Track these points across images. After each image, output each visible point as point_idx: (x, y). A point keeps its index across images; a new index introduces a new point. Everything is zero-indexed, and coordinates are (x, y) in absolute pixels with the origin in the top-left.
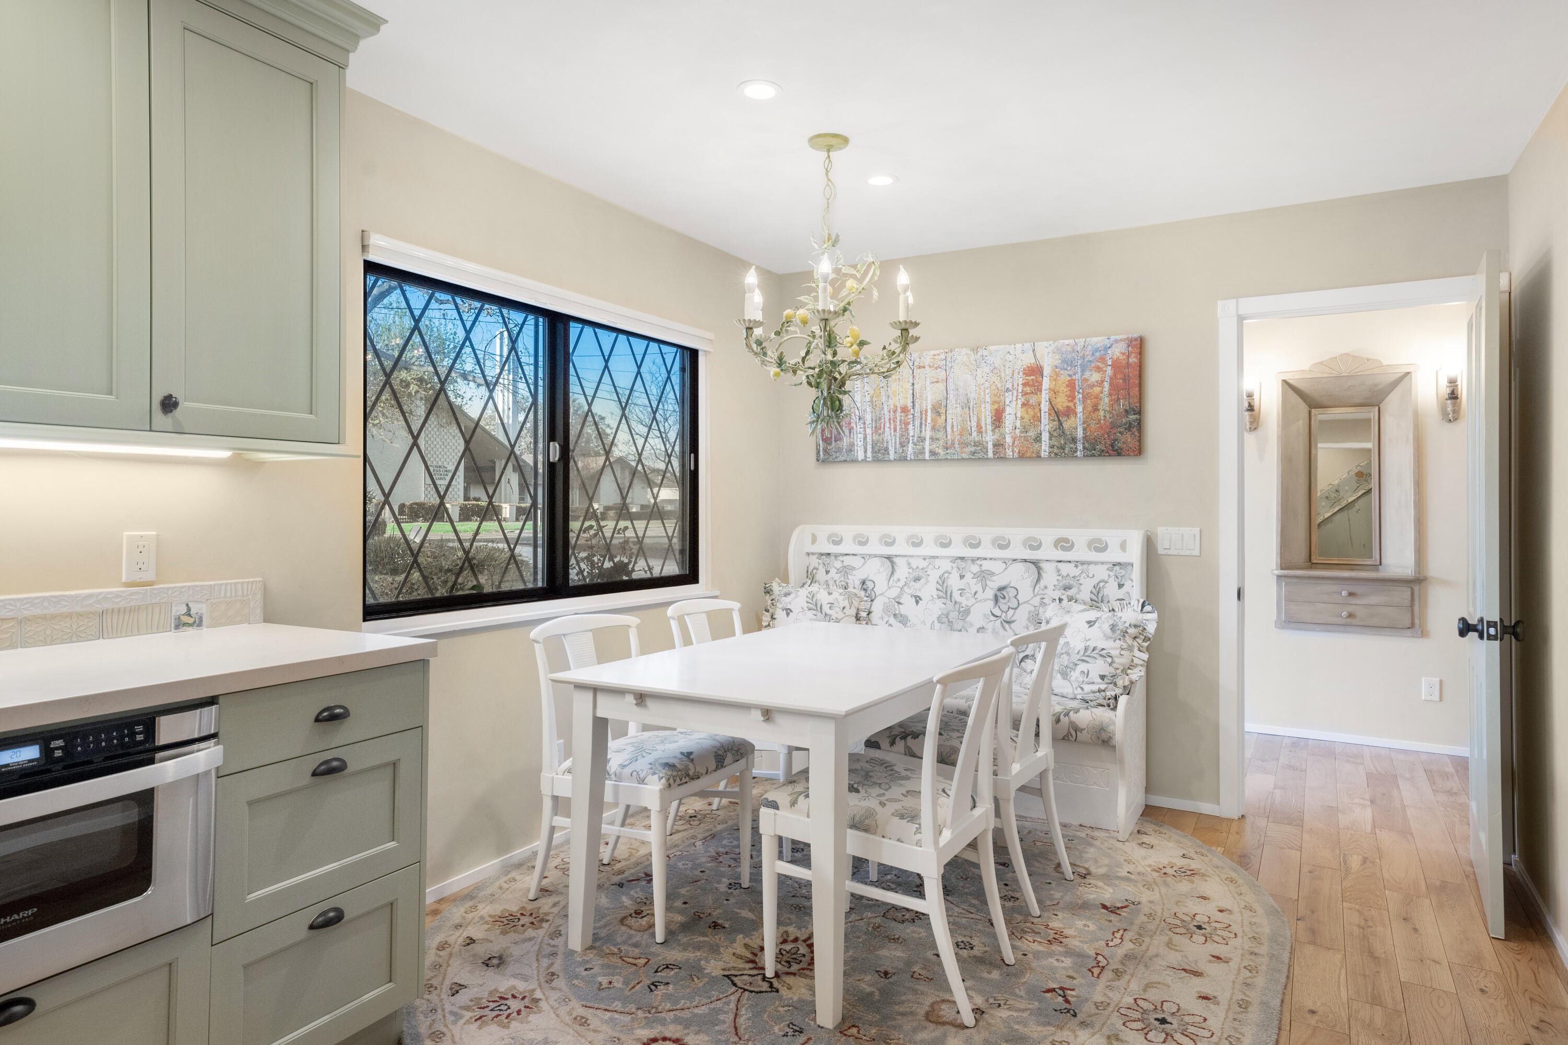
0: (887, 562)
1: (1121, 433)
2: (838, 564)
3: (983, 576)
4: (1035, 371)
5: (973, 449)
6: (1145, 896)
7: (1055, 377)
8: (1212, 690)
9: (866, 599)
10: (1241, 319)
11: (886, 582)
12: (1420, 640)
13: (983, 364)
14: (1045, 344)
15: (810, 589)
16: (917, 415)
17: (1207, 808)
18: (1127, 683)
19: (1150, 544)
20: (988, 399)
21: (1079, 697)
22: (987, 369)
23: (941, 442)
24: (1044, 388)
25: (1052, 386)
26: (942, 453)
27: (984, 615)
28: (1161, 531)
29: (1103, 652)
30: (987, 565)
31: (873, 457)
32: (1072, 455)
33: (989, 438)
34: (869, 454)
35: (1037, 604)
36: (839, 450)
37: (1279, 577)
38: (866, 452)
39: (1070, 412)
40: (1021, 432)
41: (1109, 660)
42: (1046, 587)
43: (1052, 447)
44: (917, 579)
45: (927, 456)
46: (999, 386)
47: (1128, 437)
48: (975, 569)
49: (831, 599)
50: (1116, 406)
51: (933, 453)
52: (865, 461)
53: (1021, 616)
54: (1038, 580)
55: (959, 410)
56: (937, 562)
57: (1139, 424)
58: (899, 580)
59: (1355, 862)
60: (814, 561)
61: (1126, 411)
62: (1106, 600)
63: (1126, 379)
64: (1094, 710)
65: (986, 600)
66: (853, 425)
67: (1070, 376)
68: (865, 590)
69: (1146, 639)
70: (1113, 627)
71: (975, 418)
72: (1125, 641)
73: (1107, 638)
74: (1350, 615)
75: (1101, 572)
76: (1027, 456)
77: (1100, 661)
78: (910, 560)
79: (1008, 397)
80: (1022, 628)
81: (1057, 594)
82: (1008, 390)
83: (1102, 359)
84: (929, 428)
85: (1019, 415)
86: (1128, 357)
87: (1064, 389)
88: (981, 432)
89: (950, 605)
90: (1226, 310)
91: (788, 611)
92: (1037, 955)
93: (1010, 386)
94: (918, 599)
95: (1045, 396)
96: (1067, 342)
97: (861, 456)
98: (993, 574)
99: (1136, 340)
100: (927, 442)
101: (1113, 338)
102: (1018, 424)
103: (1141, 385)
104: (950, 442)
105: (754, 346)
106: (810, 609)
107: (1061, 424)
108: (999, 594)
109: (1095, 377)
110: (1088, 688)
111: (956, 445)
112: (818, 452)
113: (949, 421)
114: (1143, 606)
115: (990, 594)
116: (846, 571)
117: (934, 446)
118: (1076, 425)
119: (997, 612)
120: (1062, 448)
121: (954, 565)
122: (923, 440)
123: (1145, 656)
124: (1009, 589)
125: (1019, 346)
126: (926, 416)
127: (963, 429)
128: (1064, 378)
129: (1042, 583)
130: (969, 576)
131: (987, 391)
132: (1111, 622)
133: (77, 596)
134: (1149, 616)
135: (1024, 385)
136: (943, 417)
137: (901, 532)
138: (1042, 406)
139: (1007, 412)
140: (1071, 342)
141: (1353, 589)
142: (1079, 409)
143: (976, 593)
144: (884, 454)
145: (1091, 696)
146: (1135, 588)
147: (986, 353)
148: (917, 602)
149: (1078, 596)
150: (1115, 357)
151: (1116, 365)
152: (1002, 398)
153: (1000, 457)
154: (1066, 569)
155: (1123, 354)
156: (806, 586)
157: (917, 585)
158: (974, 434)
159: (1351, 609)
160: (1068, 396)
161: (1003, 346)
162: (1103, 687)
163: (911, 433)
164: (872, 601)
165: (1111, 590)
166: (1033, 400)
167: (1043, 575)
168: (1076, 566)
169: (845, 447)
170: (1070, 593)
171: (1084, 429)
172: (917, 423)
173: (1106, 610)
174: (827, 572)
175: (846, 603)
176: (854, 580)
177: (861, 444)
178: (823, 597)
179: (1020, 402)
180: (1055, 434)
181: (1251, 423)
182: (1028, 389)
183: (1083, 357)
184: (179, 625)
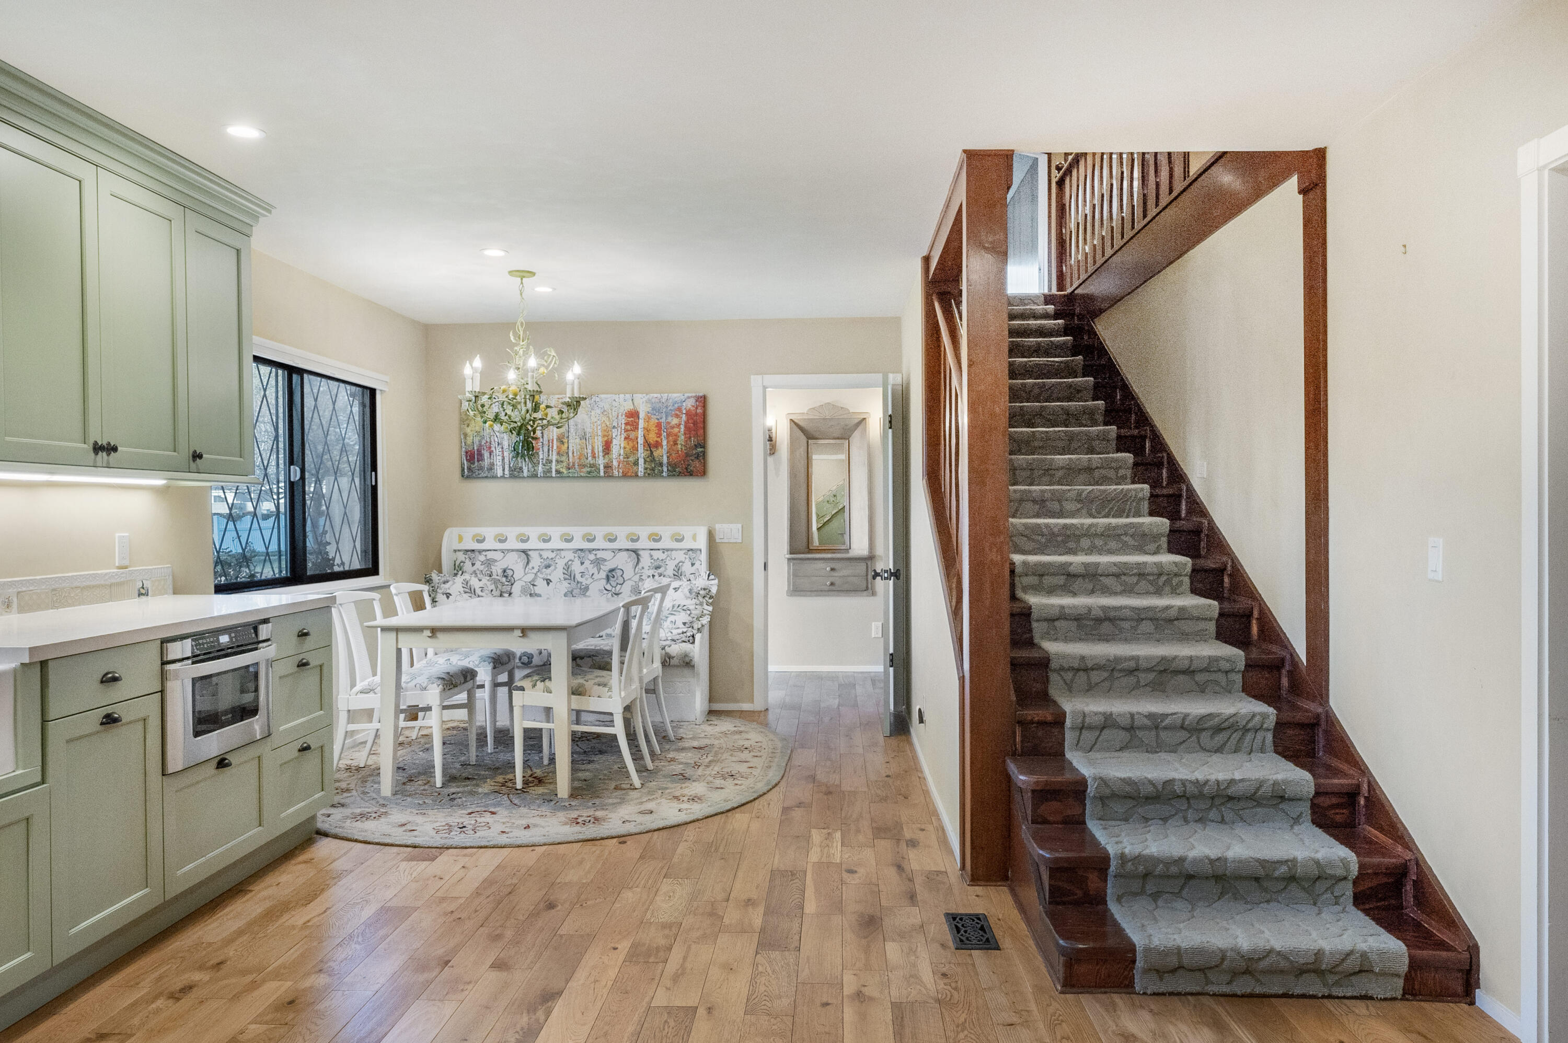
0: (523, 555)
1: (692, 460)
2: (482, 558)
3: (598, 562)
4: (633, 415)
5: (589, 469)
6: (716, 742)
7: (648, 420)
8: (749, 630)
9: (507, 583)
10: (765, 388)
11: (523, 570)
12: (872, 598)
13: (596, 408)
14: (640, 396)
15: (463, 577)
16: (546, 442)
17: (746, 706)
18: (700, 626)
19: (711, 536)
20: (600, 433)
21: (669, 638)
22: (599, 411)
23: (565, 464)
24: (640, 427)
25: (646, 426)
26: (565, 472)
27: (599, 590)
28: (718, 526)
29: (685, 608)
30: (600, 554)
31: (510, 474)
32: (660, 475)
33: (601, 462)
34: (507, 472)
35: (637, 580)
36: (481, 468)
37: (789, 559)
38: (504, 470)
39: (658, 445)
40: (624, 458)
41: (689, 612)
42: (643, 568)
43: (646, 469)
44: (548, 567)
45: (554, 474)
46: (608, 424)
47: (697, 463)
48: (592, 557)
49: (481, 584)
50: (689, 442)
51: (558, 472)
52: (503, 477)
53: (626, 589)
54: (638, 563)
55: (578, 441)
56: (563, 553)
57: (704, 454)
58: (533, 568)
59: (826, 720)
60: (461, 557)
61: (695, 445)
62: (683, 574)
63: (695, 423)
64: (681, 644)
65: (600, 579)
66: (493, 449)
67: (658, 419)
68: (506, 577)
69: (711, 597)
70: (690, 591)
71: (590, 447)
72: (698, 599)
73: (687, 598)
74: (832, 584)
75: (680, 556)
76: (629, 475)
77: (683, 613)
78: (542, 552)
79: (615, 433)
80: (627, 597)
81: (651, 572)
82: (614, 427)
83: (679, 409)
84: (555, 453)
85: (622, 446)
86: (697, 408)
87: (654, 429)
88: (595, 457)
89: (574, 585)
90: (756, 381)
91: (448, 595)
92: (664, 766)
93: (616, 425)
94: (548, 582)
95: (640, 433)
96: (655, 395)
97: (500, 473)
98: (605, 560)
99: (701, 397)
100: (554, 463)
101: (686, 395)
102: (622, 452)
103: (704, 428)
104: (571, 464)
105: (479, 407)
106: (466, 592)
107: (652, 452)
108: (610, 574)
109: (675, 421)
110: (675, 632)
111: (576, 467)
112: (463, 470)
113: (571, 449)
114: (709, 576)
115: (603, 575)
116: (489, 563)
117: (559, 467)
118: (662, 454)
119: (608, 587)
120: (653, 470)
121: (576, 555)
122: (551, 462)
123: (710, 608)
124: (617, 571)
125: (622, 396)
126: (552, 443)
127: (581, 454)
128: (654, 421)
129: (640, 565)
130: (587, 563)
131: (599, 427)
132: (689, 587)
133: (102, 574)
134: (713, 582)
135: (626, 424)
136: (566, 445)
137: (533, 532)
138: (639, 439)
139: (614, 443)
140: (659, 395)
141: (833, 566)
142: (664, 443)
143: (593, 574)
144: (519, 472)
145: (678, 637)
146: (702, 566)
147: (597, 399)
148: (548, 584)
149: (665, 573)
150: (688, 408)
151: (688, 414)
152: (610, 433)
153: (609, 475)
154: (656, 555)
155: (693, 406)
156: (459, 576)
157: (548, 571)
158: (590, 458)
159: (832, 579)
160: (657, 434)
161: (609, 396)
162: (685, 630)
163: (541, 457)
164: (512, 585)
165: (687, 568)
166: (632, 435)
167: (641, 559)
168: (663, 552)
169: (486, 466)
170: (660, 571)
171: (668, 457)
172: (546, 449)
173: (685, 580)
174: (473, 565)
175: (493, 587)
176: (497, 569)
177: (500, 464)
178: (475, 583)
179: (623, 437)
180: (648, 460)
181: (771, 450)
182: (629, 427)
183: (667, 407)
184: (140, 594)
